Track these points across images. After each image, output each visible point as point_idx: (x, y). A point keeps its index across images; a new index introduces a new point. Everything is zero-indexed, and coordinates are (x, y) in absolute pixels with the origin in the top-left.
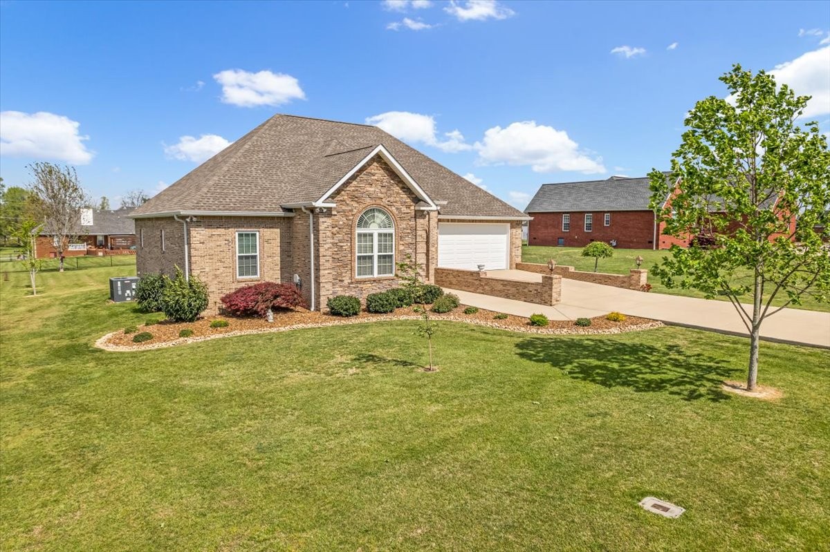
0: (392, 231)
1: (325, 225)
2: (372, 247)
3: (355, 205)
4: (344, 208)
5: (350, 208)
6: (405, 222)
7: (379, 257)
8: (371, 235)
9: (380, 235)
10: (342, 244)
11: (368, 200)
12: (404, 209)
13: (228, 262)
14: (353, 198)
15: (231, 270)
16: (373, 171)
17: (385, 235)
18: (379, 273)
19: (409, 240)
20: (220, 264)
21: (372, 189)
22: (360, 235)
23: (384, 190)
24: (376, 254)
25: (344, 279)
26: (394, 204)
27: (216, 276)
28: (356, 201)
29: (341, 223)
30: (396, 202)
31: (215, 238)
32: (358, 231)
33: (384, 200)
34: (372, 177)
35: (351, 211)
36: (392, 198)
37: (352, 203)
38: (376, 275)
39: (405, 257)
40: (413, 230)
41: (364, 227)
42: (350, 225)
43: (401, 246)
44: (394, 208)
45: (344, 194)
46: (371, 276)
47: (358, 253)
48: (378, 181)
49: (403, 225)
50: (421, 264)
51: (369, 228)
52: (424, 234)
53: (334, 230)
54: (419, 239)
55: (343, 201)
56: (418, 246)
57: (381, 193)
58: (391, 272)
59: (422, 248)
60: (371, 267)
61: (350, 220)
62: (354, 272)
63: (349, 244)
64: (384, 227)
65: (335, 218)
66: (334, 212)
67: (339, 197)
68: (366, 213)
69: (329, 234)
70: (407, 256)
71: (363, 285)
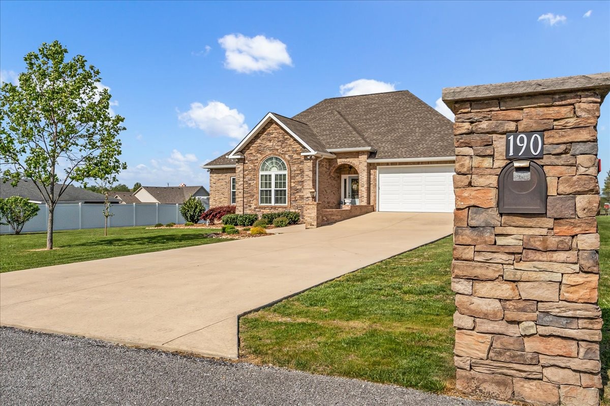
0: (286, 172)
1: (239, 170)
2: (270, 184)
3: (259, 155)
4: (252, 158)
5: (255, 158)
6: (296, 166)
7: (276, 191)
8: (270, 176)
9: (276, 175)
10: (250, 182)
11: (269, 152)
12: (295, 156)
13: (226, 195)
14: (258, 151)
15: (227, 199)
16: (271, 131)
17: (281, 175)
18: (276, 201)
19: (298, 178)
21: (271, 144)
22: (262, 176)
23: (280, 144)
24: (273, 188)
25: (251, 205)
26: (287, 153)
28: (260, 153)
29: (250, 168)
30: (289, 151)
31: (220, 181)
33: (279, 151)
34: (271, 136)
35: (257, 160)
36: (286, 149)
37: (257, 154)
38: (273, 204)
39: (296, 192)
40: (302, 171)
41: (266, 170)
42: (255, 170)
43: (292, 183)
44: (287, 156)
45: (252, 149)
46: (270, 204)
47: (261, 188)
48: (275, 138)
49: (294, 168)
50: (308, 198)
51: (270, 170)
52: (311, 174)
53: (246, 173)
54: (305, 178)
55: (251, 154)
56: (306, 183)
57: (278, 146)
58: (285, 203)
59: (308, 184)
60: (270, 198)
61: (256, 166)
62: (257, 200)
63: (255, 182)
64: (280, 170)
65: (247, 165)
66: (246, 162)
67: (248, 152)
68: (267, 161)
69: (242, 175)
70: (298, 191)
71: (264, 211)
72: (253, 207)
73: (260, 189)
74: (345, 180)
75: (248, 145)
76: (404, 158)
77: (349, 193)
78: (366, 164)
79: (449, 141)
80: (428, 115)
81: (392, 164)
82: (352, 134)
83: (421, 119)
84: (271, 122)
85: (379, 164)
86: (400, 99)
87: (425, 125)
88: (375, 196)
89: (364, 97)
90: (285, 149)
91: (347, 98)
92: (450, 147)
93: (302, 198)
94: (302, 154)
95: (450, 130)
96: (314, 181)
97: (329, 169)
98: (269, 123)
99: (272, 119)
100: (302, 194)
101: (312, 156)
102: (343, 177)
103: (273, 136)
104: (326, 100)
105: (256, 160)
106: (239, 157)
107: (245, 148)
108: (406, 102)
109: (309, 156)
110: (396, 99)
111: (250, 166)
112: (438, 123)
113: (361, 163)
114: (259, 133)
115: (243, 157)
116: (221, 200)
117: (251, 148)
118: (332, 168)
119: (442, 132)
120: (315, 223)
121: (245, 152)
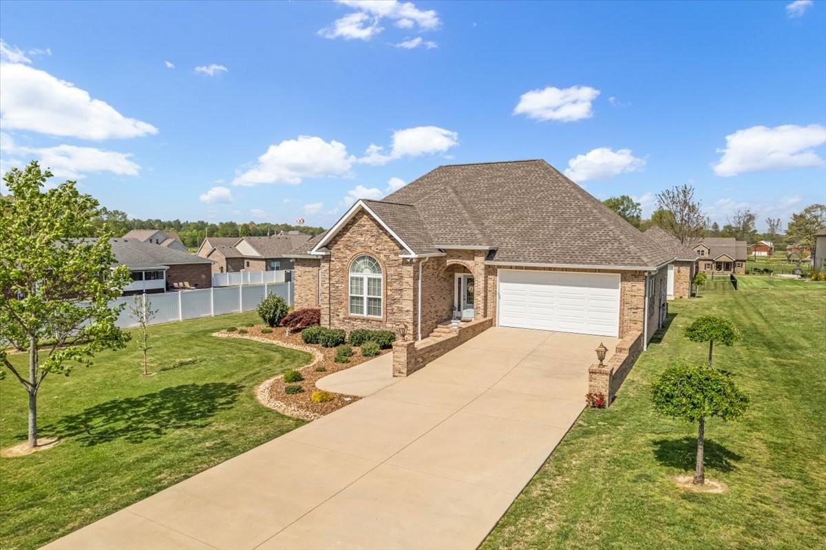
0: (380, 276)
1: (324, 269)
2: (362, 289)
3: (348, 252)
4: (340, 255)
5: (344, 255)
6: (393, 269)
7: (370, 299)
8: (362, 279)
9: (369, 279)
10: (337, 285)
11: (359, 249)
12: (392, 257)
14: (347, 247)
16: (363, 223)
17: (375, 280)
18: (369, 313)
19: (396, 286)
20: (309, 292)
21: (363, 239)
22: (352, 278)
23: (373, 239)
24: (365, 296)
25: (339, 314)
26: (383, 252)
27: (307, 300)
28: (349, 249)
29: (337, 267)
30: (384, 250)
31: (307, 273)
32: (352, 275)
33: (372, 248)
34: (363, 228)
35: (346, 257)
37: (346, 251)
38: (365, 315)
39: (393, 302)
40: (401, 277)
41: (357, 271)
42: (344, 270)
43: (389, 291)
44: (382, 255)
45: (340, 245)
46: (361, 315)
47: (351, 293)
48: (368, 231)
49: (391, 271)
50: (407, 311)
51: (361, 272)
52: (411, 281)
53: (332, 273)
54: (405, 286)
55: (339, 249)
56: (405, 292)
57: (371, 242)
58: (379, 314)
59: (409, 294)
60: (362, 307)
61: (344, 265)
62: (347, 309)
63: (343, 286)
64: (374, 272)
65: (333, 263)
66: (332, 259)
67: (336, 247)
68: (358, 260)
69: (327, 276)
70: (395, 301)
71: (354, 322)
72: (341, 316)
73: (350, 295)
74: (460, 279)
75: (334, 238)
76: (532, 261)
77: (464, 296)
78: (483, 266)
79: (591, 240)
80: (567, 198)
81: (517, 268)
82: (467, 224)
83: (556, 204)
84: (362, 212)
85: (500, 267)
86: (533, 171)
87: (562, 213)
88: (495, 307)
89: (488, 165)
90: (380, 247)
91: (467, 167)
92: (591, 249)
93: (400, 310)
94: (400, 256)
95: (593, 224)
96: (415, 290)
97: (437, 270)
98: (360, 211)
99: (363, 208)
100: (401, 306)
101: (412, 259)
102: (457, 275)
103: (366, 228)
104: (441, 167)
105: (344, 258)
106: (324, 253)
107: (331, 241)
108: (540, 177)
109: (408, 258)
110: (527, 171)
111: (337, 265)
112: (578, 212)
113: (477, 266)
114: (348, 224)
115: (329, 253)
116: (308, 297)
117: (339, 242)
118: (440, 268)
119: (583, 226)
120: (405, 371)
121: (333, 247)
